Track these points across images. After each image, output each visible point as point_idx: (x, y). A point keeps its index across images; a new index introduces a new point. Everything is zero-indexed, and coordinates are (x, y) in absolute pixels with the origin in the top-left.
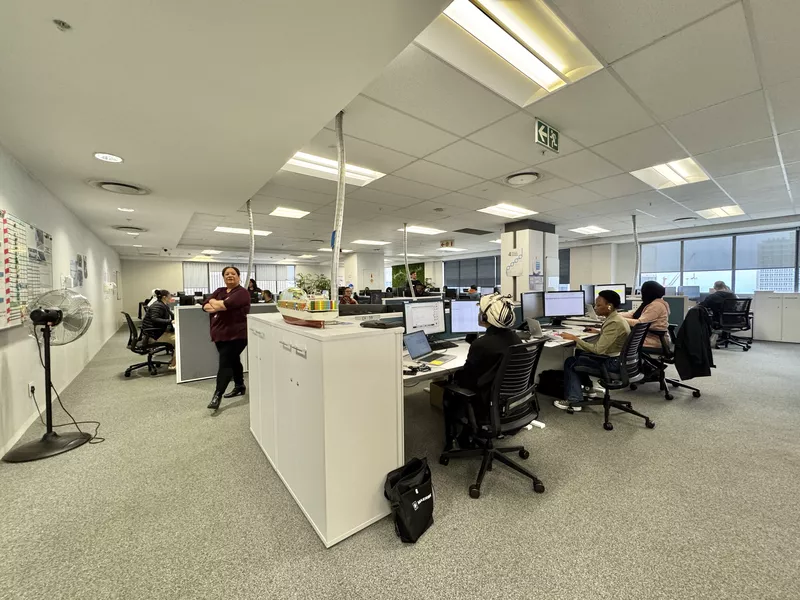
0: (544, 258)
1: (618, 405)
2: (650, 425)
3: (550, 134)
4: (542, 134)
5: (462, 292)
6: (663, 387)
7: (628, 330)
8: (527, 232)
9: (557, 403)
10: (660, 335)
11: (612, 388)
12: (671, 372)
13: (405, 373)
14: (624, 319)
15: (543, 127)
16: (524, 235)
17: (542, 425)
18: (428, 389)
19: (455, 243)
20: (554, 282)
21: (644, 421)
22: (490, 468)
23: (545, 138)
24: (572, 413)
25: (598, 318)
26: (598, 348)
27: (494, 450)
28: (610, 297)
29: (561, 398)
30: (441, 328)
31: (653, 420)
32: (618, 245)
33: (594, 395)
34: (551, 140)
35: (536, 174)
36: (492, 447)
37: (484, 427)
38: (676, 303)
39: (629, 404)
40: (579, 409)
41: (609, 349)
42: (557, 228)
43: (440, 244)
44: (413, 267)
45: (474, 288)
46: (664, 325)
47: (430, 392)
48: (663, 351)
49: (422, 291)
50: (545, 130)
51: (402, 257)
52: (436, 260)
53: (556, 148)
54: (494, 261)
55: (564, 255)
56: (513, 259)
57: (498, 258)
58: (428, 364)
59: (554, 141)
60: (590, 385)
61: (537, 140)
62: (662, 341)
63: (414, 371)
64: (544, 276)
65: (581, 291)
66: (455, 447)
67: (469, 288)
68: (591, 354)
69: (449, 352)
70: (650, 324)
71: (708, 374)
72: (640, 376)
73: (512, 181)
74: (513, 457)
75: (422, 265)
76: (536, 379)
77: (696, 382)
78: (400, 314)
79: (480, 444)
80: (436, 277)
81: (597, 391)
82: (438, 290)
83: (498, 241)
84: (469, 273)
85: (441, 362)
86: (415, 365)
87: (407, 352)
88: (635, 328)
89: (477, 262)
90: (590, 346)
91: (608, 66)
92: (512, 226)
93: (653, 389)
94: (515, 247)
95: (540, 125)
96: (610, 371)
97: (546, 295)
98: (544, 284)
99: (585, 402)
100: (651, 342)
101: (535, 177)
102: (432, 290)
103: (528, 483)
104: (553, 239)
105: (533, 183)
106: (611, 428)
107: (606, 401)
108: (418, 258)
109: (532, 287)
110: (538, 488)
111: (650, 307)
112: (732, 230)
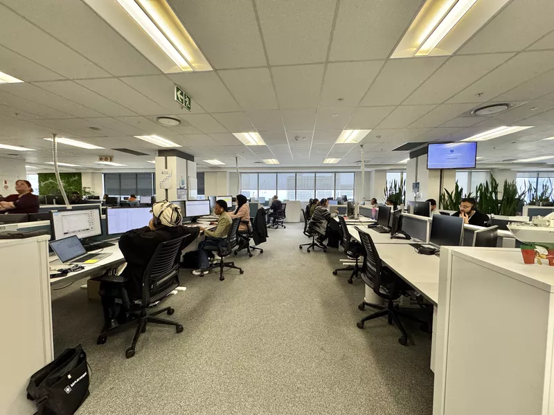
0: (187, 177)
1: (227, 265)
2: (242, 272)
3: (185, 98)
4: (180, 96)
5: (122, 199)
6: (249, 251)
7: (231, 222)
8: (175, 158)
9: (194, 272)
10: (247, 223)
11: (224, 256)
12: (252, 242)
13: (53, 276)
14: (229, 216)
15: (180, 92)
16: (173, 160)
17: (184, 289)
18: (86, 286)
19: (114, 159)
20: (194, 193)
21: (239, 270)
22: (144, 331)
23: (182, 100)
24: (203, 276)
25: (217, 217)
26: (216, 234)
27: (147, 316)
28: (222, 204)
29: (196, 268)
30: (98, 231)
31: (243, 269)
32: (231, 173)
33: (215, 262)
34: (186, 102)
35: (179, 121)
36: (145, 315)
37: (136, 302)
38: (253, 206)
39: (233, 263)
40: (207, 272)
41: (222, 234)
42: (195, 159)
43: (98, 158)
44: (66, 176)
45: (133, 196)
46: (247, 218)
47: (88, 288)
48: (248, 232)
49: (78, 200)
50: (182, 94)
51: (50, 165)
52: (94, 172)
53: (189, 108)
54: (150, 176)
55: (201, 176)
56: (165, 176)
57: (154, 174)
58: (80, 264)
59: (188, 103)
60: (213, 256)
61: (176, 99)
62: (248, 226)
63: (64, 272)
64: (187, 189)
65: (209, 200)
66: (114, 324)
67: (129, 196)
68: (213, 238)
69: (106, 250)
70: (241, 218)
71: (265, 241)
72: (237, 247)
73: (161, 120)
74: (163, 316)
75: (79, 175)
76: (182, 259)
77: (262, 246)
78: (47, 222)
79: (136, 316)
80: (95, 187)
81: (217, 260)
82: (98, 198)
83: (154, 162)
84: (129, 184)
85: (96, 261)
86: (65, 267)
87: (56, 257)
88: (235, 220)
89: (136, 176)
90: (212, 233)
91: (216, 70)
92: (164, 152)
93: (244, 253)
94: (166, 168)
95: (178, 90)
96: (222, 246)
97: (187, 203)
98: (188, 195)
99: (210, 268)
100: (242, 228)
101: (178, 123)
102: (90, 198)
103: (173, 329)
104: (193, 166)
105: (177, 126)
106: (223, 279)
107: (221, 265)
108: (73, 168)
109: (179, 197)
110: (179, 329)
111: (241, 209)
112: (275, 171)
